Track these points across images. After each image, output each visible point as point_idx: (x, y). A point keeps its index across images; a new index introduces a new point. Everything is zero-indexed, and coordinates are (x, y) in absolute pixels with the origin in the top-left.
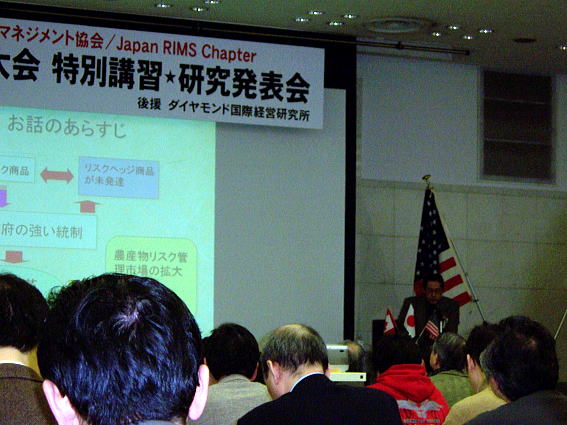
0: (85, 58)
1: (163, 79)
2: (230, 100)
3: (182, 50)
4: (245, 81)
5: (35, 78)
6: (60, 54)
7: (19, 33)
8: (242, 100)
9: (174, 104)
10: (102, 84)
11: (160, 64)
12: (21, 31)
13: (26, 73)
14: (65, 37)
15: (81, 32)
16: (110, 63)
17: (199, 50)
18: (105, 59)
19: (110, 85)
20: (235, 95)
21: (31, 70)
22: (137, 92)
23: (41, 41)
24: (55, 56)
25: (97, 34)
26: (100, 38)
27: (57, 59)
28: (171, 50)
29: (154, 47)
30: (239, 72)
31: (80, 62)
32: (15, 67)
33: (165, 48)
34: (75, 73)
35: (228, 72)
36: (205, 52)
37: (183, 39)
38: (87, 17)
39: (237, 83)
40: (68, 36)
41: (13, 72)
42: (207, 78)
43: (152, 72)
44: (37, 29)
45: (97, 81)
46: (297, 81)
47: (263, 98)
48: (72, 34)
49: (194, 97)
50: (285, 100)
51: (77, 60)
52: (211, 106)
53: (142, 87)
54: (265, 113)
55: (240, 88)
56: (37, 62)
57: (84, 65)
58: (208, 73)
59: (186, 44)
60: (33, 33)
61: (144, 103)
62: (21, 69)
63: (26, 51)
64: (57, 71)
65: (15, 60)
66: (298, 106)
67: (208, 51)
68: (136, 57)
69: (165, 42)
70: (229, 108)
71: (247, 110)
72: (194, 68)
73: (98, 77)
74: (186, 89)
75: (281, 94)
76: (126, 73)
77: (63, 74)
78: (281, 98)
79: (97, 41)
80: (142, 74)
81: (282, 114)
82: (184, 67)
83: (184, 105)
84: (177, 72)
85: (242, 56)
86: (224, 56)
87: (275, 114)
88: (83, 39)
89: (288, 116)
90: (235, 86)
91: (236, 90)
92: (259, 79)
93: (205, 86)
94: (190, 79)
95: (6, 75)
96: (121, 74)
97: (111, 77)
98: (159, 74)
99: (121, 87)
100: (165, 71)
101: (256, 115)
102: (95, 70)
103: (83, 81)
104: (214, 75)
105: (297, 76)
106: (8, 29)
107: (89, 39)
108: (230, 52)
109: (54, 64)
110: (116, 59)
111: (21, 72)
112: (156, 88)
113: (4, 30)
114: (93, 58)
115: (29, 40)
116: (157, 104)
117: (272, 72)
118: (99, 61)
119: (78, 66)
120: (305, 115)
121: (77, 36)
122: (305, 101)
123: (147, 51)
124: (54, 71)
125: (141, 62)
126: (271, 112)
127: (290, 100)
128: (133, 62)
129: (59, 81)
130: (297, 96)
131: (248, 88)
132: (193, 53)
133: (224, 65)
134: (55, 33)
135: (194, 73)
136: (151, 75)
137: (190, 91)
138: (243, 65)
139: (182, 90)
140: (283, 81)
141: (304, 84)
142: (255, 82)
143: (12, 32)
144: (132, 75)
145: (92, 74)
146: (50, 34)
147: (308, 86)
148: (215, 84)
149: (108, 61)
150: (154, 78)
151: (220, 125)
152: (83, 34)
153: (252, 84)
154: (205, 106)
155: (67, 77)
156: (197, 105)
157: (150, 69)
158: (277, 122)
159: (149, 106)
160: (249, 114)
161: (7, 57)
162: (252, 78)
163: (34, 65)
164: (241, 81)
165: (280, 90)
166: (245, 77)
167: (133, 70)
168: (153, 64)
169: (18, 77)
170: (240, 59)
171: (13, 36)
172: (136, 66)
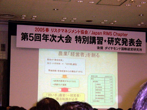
0: (83, 37)
1: (103, 41)
2: (121, 46)
3: (108, 34)
4: (125, 41)
5: (71, 42)
6: (77, 36)
7: (66, 31)
8: (124, 46)
9: (106, 48)
10: (88, 43)
11: (102, 38)
12: (67, 30)
13: (68, 41)
14: (78, 31)
15: (82, 30)
16: (90, 38)
17: (112, 33)
18: (88, 37)
19: (90, 43)
20: (122, 45)
21: (70, 40)
22: (97, 45)
23: (72, 33)
24: (76, 36)
25: (86, 30)
26: (87, 32)
27: (76, 37)
28: (105, 34)
29: (101, 33)
30: (123, 39)
31: (82, 38)
32: (66, 40)
33: (104, 33)
34: (81, 40)
35: (120, 39)
36: (114, 34)
37: (108, 31)
38: (83, 26)
39: (123, 42)
40: (79, 31)
41: (65, 41)
42: (115, 41)
43: (101, 40)
44: (71, 30)
45: (86, 42)
46: (139, 41)
47: (130, 46)
48: (80, 31)
49: (111, 46)
50: (135, 46)
51: (81, 37)
52: (116, 48)
53: (98, 44)
54: (130, 50)
55: (124, 43)
56: (71, 38)
57: (83, 38)
58: (115, 39)
59: (109, 32)
60: (70, 31)
61: (98, 48)
62: (67, 40)
63: (68, 36)
64: (76, 40)
65: (66, 38)
66: (139, 47)
67: (115, 34)
68: (96, 36)
69: (104, 32)
70: (121, 48)
71: (125, 49)
72: (111, 38)
73: (87, 41)
74: (109, 44)
75: (134, 44)
76: (94, 40)
77: (78, 41)
78: (134, 46)
79: (86, 32)
80: (98, 40)
81: (135, 49)
82: (109, 38)
83: (109, 48)
84: (107, 40)
85: (124, 35)
86: (119, 35)
87: (133, 50)
88: (83, 32)
89: (136, 50)
90: (122, 43)
91: (122, 44)
92: (128, 41)
93: (114, 43)
94: (110, 41)
95: (63, 42)
96: (92, 41)
97: (90, 41)
98: (102, 40)
99: (93, 44)
100: (104, 39)
101: (128, 50)
102: (86, 40)
103: (83, 43)
104: (117, 40)
105: (139, 39)
106: (64, 30)
107: (84, 32)
108: (121, 34)
109: (75, 38)
110: (91, 37)
111: (67, 41)
112: (102, 44)
113: (63, 30)
114: (85, 37)
115: (69, 33)
116: (102, 48)
117: (132, 39)
118: (87, 37)
119: (81, 39)
120: (141, 50)
121: (81, 31)
122: (141, 46)
123: (99, 34)
124: (75, 40)
125: (98, 37)
126: (132, 49)
127: (137, 46)
128: (96, 37)
129: (77, 43)
130: (139, 45)
131: (126, 43)
132: (111, 34)
133: (119, 37)
134: (76, 31)
135: (111, 39)
136: (100, 41)
137: (110, 44)
138: (124, 37)
139: (108, 44)
140: (135, 41)
141: (140, 41)
142: (127, 41)
143: (64, 31)
144: (95, 41)
145: (85, 41)
146: (74, 31)
147: (141, 42)
148: (117, 42)
149: (89, 37)
150: (101, 41)
151: (119, 53)
152: (83, 31)
153: (127, 42)
154: (114, 48)
155: (79, 42)
156: (112, 48)
157: (100, 39)
158: (133, 52)
159: (100, 48)
160: (126, 50)
161: (63, 37)
162: (127, 40)
163: (70, 39)
164: (124, 41)
165: (134, 43)
166: (125, 40)
167: (96, 39)
168: (101, 38)
169: (66, 42)
170: (123, 36)
171: (65, 32)
172: (96, 38)
